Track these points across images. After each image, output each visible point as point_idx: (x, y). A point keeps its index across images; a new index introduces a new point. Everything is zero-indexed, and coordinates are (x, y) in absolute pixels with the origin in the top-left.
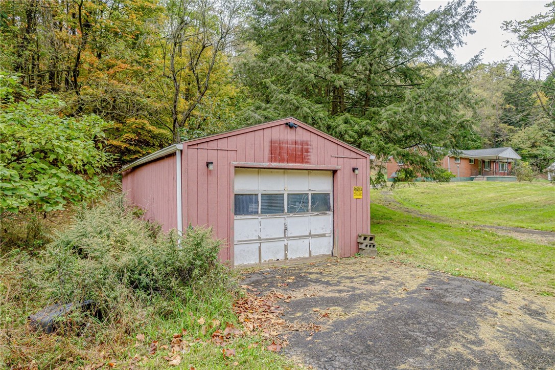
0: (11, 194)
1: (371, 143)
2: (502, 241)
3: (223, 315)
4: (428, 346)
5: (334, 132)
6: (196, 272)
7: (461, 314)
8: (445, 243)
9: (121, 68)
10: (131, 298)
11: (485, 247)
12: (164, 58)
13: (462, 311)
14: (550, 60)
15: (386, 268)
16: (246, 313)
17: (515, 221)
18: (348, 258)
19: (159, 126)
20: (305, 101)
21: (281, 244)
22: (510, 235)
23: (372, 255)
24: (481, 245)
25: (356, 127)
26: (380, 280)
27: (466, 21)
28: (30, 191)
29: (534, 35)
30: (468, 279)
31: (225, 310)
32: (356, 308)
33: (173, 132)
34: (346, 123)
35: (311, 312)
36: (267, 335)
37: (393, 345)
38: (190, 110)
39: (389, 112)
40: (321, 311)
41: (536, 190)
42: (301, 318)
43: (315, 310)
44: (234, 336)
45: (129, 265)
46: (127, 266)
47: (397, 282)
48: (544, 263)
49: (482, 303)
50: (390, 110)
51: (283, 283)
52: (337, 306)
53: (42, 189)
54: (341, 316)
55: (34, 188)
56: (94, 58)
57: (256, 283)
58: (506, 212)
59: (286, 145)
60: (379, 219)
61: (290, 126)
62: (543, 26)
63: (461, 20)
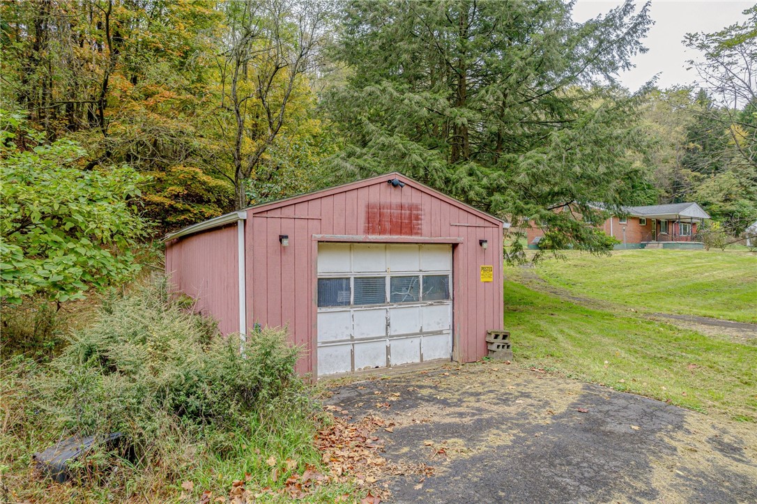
0: (12, 279)
1: (505, 202)
2: (683, 338)
3: (301, 453)
4: (581, 499)
5: (454, 187)
6: (264, 393)
7: (627, 450)
8: (606, 340)
9: (164, 97)
10: (175, 429)
11: (660, 347)
12: (223, 82)
13: (628, 446)
14: (749, 87)
15: (525, 378)
16: (332, 449)
17: (702, 308)
18: (473, 364)
19: (217, 175)
20: (414, 145)
21: (382, 346)
22: (694, 328)
23: (506, 359)
24: (654, 343)
25: (485, 181)
26: (517, 397)
27: (634, 35)
28: (39, 273)
29: (728, 52)
30: (636, 396)
31: (304, 446)
32: (483, 441)
33: (235, 183)
34: (470, 175)
35: (421, 447)
36: (361, 482)
37: (533, 497)
38: (258, 154)
39: (530, 161)
40: (436, 445)
41: (729, 262)
42: (408, 456)
43: (428, 443)
44: (316, 484)
45: (173, 383)
46: (170, 385)
47: (539, 401)
48: (741, 370)
49: (656, 432)
50: (531, 158)
51: (383, 402)
52: (457, 437)
53: (54, 271)
54: (462, 453)
55: (44, 269)
56: (128, 83)
57: (347, 402)
58: (689, 293)
59: (389, 211)
60: (515, 305)
61: (394, 184)
62: (740, 40)
63: (628, 33)
